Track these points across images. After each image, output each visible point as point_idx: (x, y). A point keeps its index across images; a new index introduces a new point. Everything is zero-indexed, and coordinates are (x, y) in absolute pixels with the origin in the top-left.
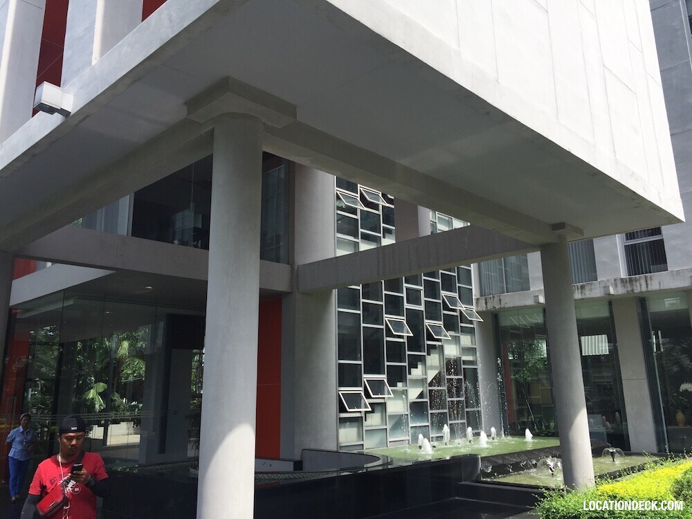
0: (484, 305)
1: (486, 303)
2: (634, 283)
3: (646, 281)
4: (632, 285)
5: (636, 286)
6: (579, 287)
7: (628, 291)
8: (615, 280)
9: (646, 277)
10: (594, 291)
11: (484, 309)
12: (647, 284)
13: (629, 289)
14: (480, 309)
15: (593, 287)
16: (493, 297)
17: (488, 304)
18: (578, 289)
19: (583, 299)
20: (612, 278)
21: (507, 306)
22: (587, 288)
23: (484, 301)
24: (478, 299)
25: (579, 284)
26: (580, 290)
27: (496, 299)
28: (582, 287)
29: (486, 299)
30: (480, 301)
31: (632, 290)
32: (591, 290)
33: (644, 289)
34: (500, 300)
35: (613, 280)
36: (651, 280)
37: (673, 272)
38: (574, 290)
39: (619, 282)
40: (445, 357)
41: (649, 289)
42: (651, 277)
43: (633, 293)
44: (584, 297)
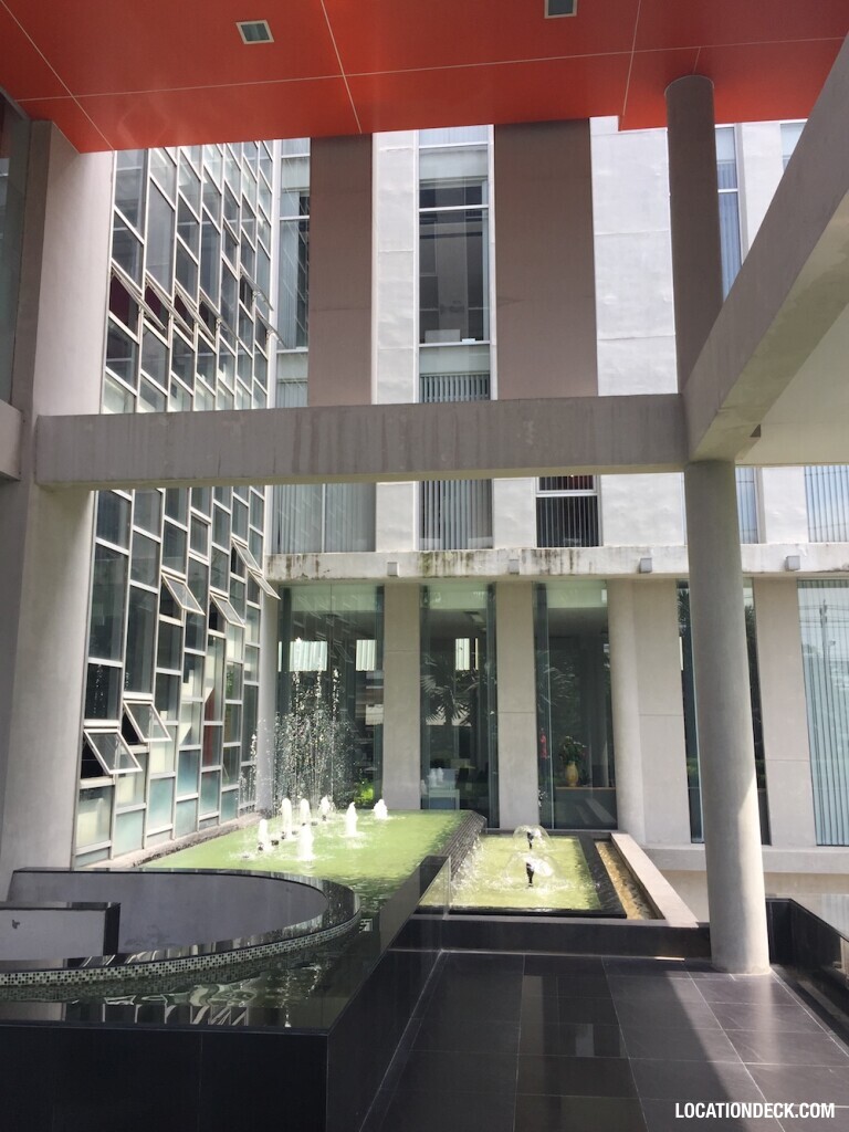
0: (284, 570)
1: (289, 567)
2: (552, 559)
3: (571, 559)
4: (548, 562)
5: (556, 565)
6: (464, 556)
7: (541, 571)
8: (523, 551)
9: (571, 552)
10: (487, 564)
11: (284, 578)
12: (572, 564)
13: (544, 568)
14: (275, 576)
15: (487, 558)
16: (304, 557)
17: (293, 569)
18: (462, 559)
19: (467, 576)
20: (518, 547)
21: (328, 576)
22: (477, 558)
23: (283, 563)
24: (271, 559)
25: (465, 552)
26: (464, 561)
27: (310, 561)
28: (469, 557)
29: (289, 560)
30: (277, 562)
31: (549, 571)
32: (482, 563)
33: (566, 570)
34: (317, 564)
35: (520, 551)
36: (579, 557)
37: (610, 548)
38: (455, 560)
39: (529, 556)
40: (227, 663)
41: (575, 571)
42: (578, 553)
43: (549, 574)
44: (470, 573)
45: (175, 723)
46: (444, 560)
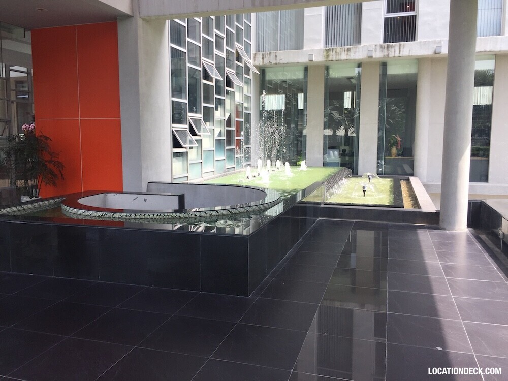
0: (261, 60)
1: (263, 58)
2: (390, 49)
3: (400, 48)
4: (388, 50)
5: (391, 52)
6: (346, 49)
7: (384, 55)
8: (375, 45)
9: (400, 45)
10: (357, 53)
11: (261, 64)
12: (400, 51)
13: (386, 54)
14: (257, 63)
15: (357, 50)
16: (270, 53)
17: (265, 59)
18: (345, 51)
19: (347, 60)
20: (373, 44)
21: (281, 62)
22: (352, 51)
23: (261, 57)
24: (255, 55)
25: (346, 47)
26: (346, 52)
27: (273, 55)
28: (348, 50)
29: (263, 55)
30: (258, 56)
31: (388, 55)
32: (355, 52)
33: (397, 54)
34: (276, 56)
36: (404, 47)
37: (421, 42)
38: (341, 52)
39: (378, 48)
40: (235, 103)
41: (401, 55)
42: (404, 45)
43: (388, 57)
44: (348, 58)
45: (213, 128)
46: (336, 52)
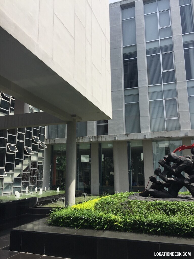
1: (49, 141)
2: (98, 138)
4: (97, 139)
5: (99, 139)
8: (93, 137)
9: (102, 136)
10: (86, 140)
12: (102, 139)
13: (96, 140)
14: (47, 143)
16: (52, 139)
19: (82, 142)
20: (92, 136)
21: (56, 143)
24: (46, 140)
27: (53, 140)
28: (82, 138)
30: (47, 141)
31: (97, 140)
32: (85, 139)
34: (54, 141)
35: (92, 137)
36: (103, 137)
37: (109, 135)
38: (80, 139)
40: (31, 161)
45: (13, 173)
46: (78, 139)
